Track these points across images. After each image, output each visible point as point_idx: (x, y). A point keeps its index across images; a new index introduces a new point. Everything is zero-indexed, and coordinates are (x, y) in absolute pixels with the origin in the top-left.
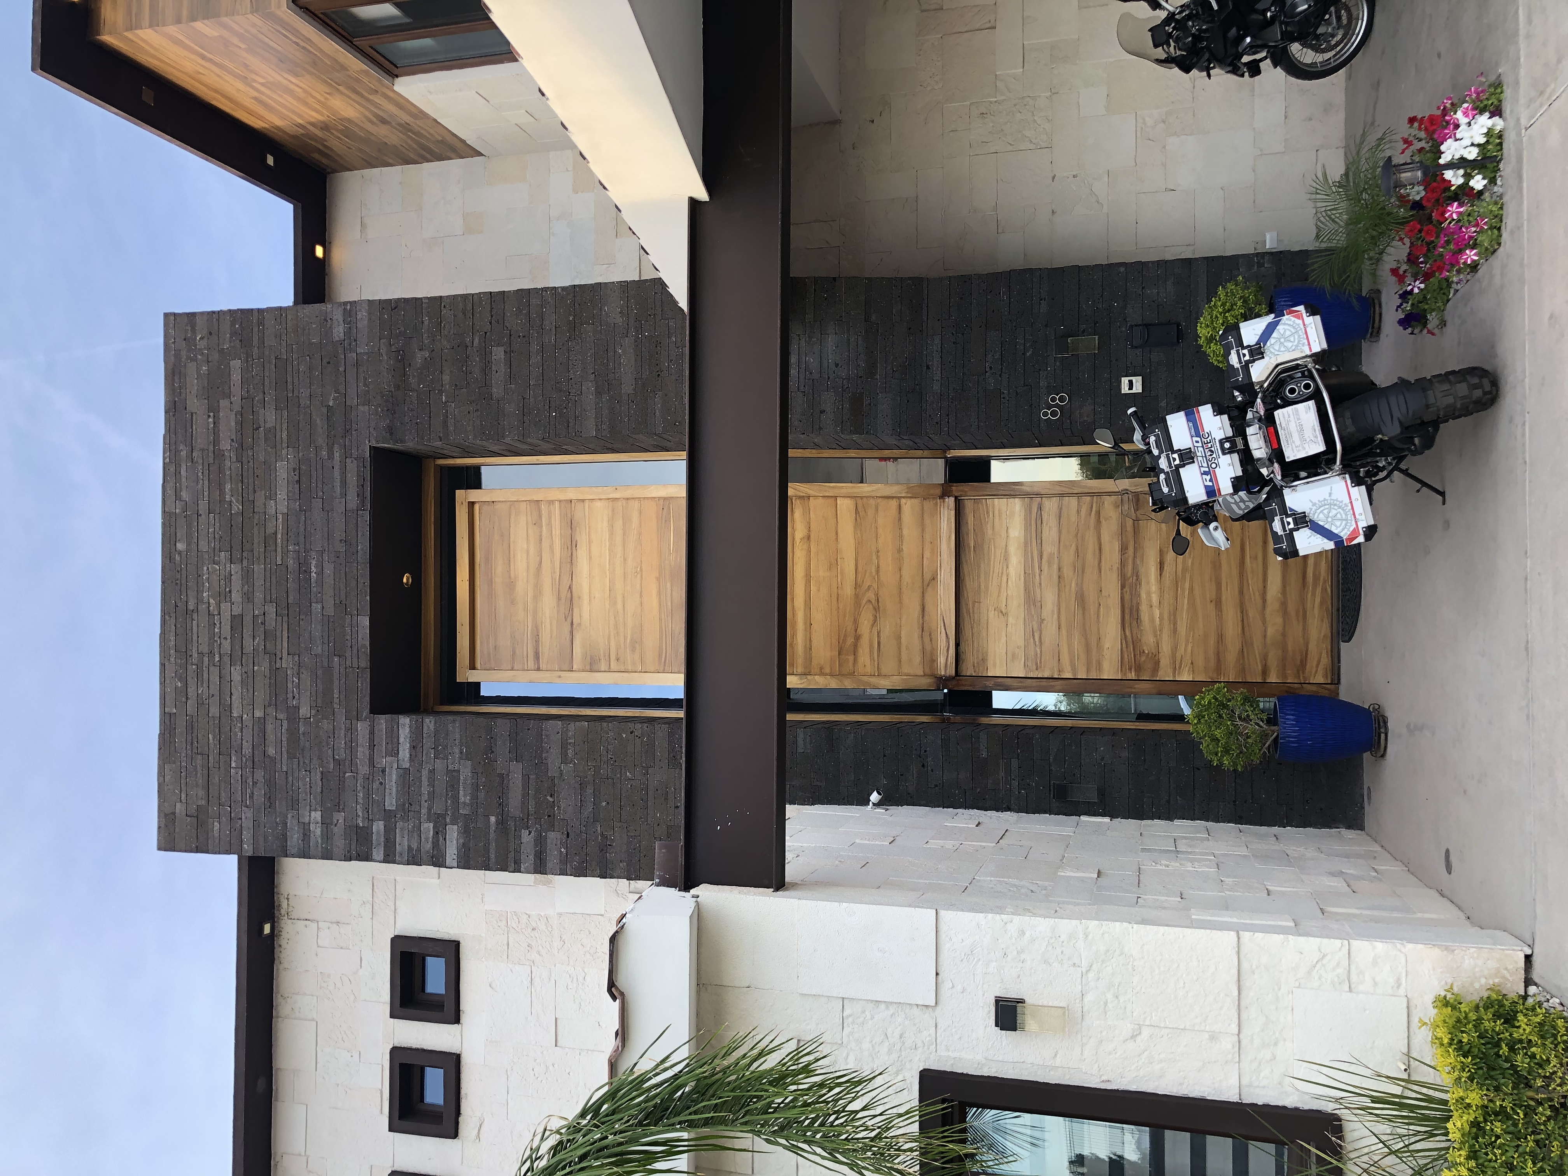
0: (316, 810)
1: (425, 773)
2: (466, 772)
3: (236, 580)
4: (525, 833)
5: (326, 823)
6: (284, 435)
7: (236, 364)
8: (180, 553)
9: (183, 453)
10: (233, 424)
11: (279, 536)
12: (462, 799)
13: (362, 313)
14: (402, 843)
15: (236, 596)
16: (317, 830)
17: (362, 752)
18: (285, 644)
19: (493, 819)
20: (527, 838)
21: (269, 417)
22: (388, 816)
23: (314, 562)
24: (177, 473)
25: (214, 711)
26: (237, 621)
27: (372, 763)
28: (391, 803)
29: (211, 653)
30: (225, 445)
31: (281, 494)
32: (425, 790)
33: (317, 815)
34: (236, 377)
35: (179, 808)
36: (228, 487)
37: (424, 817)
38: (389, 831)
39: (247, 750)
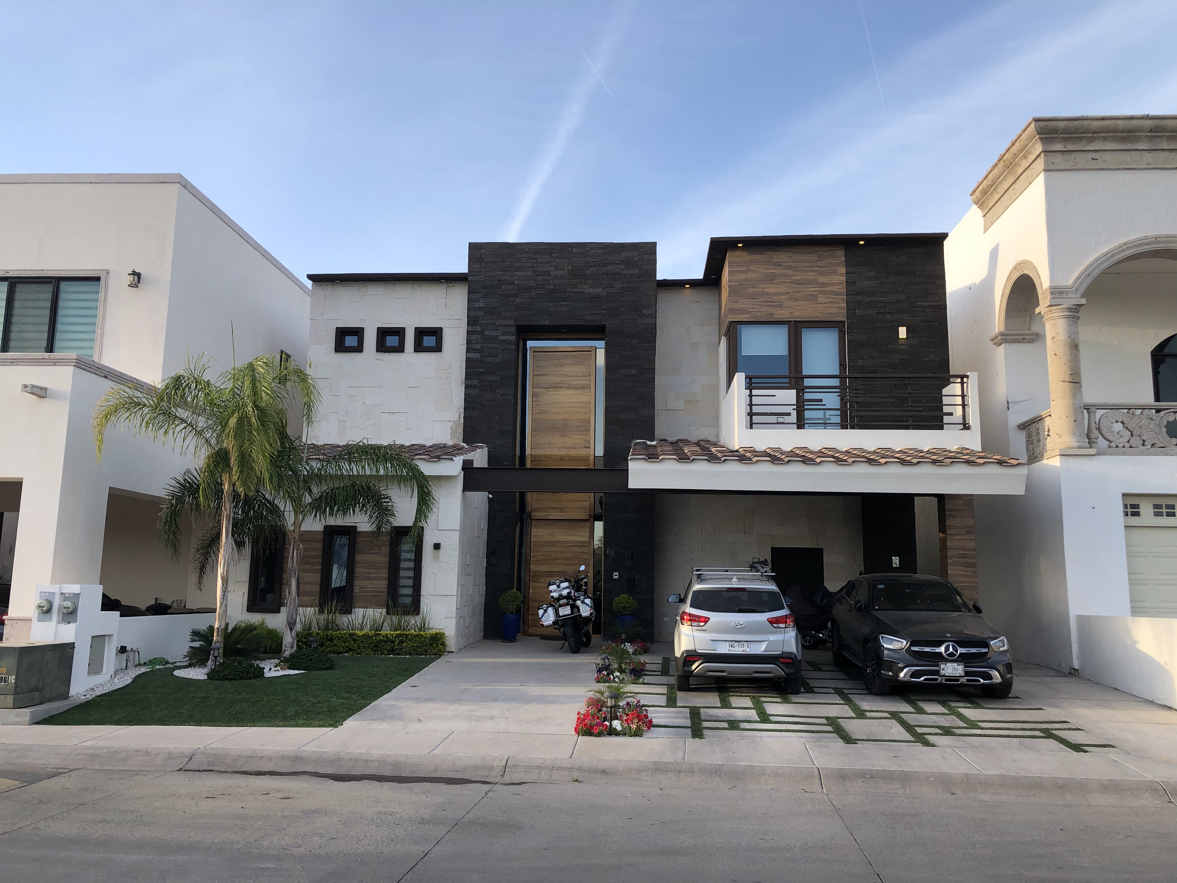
0: (484, 305)
1: (496, 345)
2: (497, 360)
3: (561, 273)
4: (478, 381)
5: (480, 309)
6: (611, 291)
7: (636, 271)
8: (572, 250)
9: (607, 251)
10: (616, 271)
11: (577, 290)
12: (488, 359)
13: (651, 321)
14: (474, 337)
15: (556, 273)
16: (477, 305)
17: (503, 322)
18: (540, 292)
19: (482, 370)
20: (476, 382)
21: (618, 285)
22: (482, 332)
23: (567, 303)
24: (600, 248)
25: (517, 265)
26: (547, 273)
27: (500, 325)
28: (486, 333)
29: (536, 263)
30: (609, 268)
31: (591, 290)
32: (491, 345)
33: (482, 305)
34: (632, 271)
35: (483, 251)
36: (594, 269)
37: (482, 345)
38: (477, 332)
39: (504, 278)
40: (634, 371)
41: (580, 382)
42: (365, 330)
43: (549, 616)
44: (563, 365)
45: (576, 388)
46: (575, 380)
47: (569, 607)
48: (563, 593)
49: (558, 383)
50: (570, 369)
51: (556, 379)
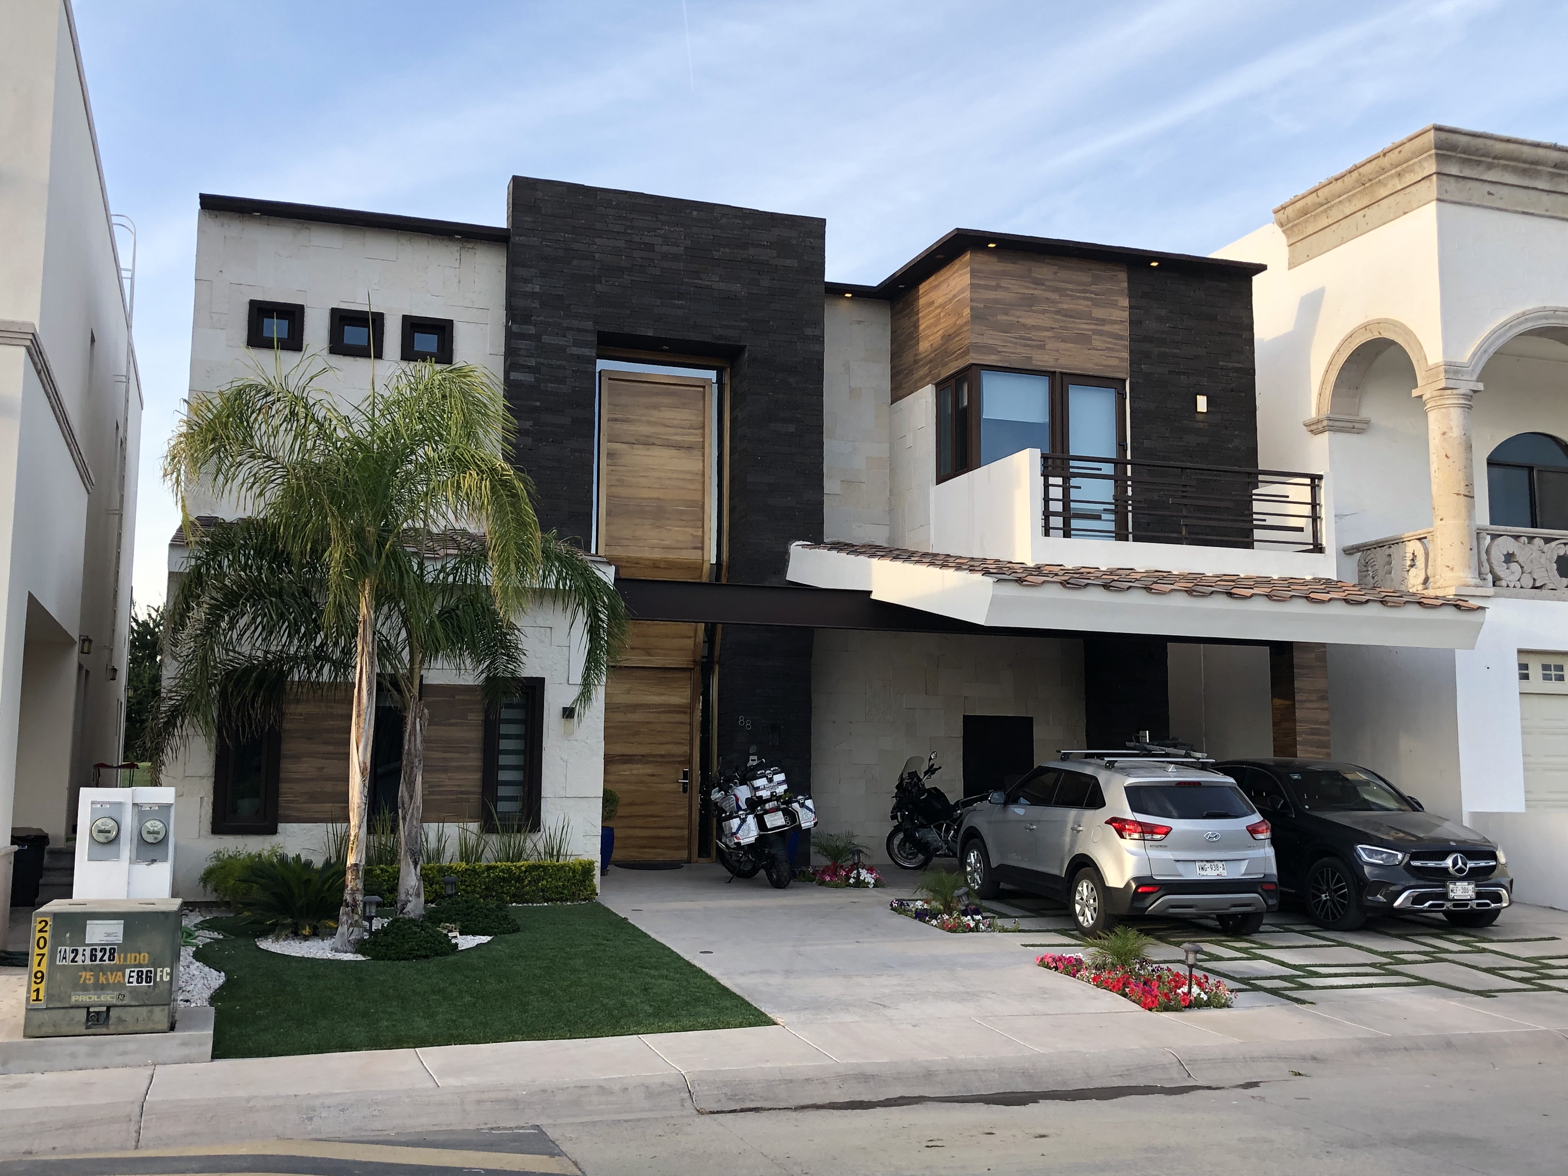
0: (540, 289)
1: (563, 363)
2: (564, 389)
3: (673, 250)
4: (531, 423)
5: (533, 295)
6: (755, 291)
7: (793, 263)
8: (691, 213)
9: (747, 223)
10: (762, 258)
11: (699, 282)
12: (549, 385)
13: (817, 348)
14: (523, 344)
15: (665, 249)
16: (528, 288)
17: (575, 323)
18: (637, 279)
19: (538, 404)
20: (528, 424)
21: (765, 282)
22: (537, 337)
23: (684, 303)
24: (736, 217)
25: (598, 226)
26: (650, 247)
27: (569, 329)
28: (545, 339)
29: (632, 228)
30: (751, 251)
31: (722, 286)
32: (554, 362)
33: (537, 289)
34: (788, 262)
35: (539, 194)
36: (727, 250)
37: (538, 360)
38: (528, 337)
39: (575, 246)
40: (792, 428)
41: (687, 438)
42: (307, 311)
43: (749, 828)
44: (655, 407)
45: (679, 447)
46: (676, 434)
47: (781, 813)
48: (777, 791)
49: (648, 437)
50: (667, 414)
51: (645, 429)
